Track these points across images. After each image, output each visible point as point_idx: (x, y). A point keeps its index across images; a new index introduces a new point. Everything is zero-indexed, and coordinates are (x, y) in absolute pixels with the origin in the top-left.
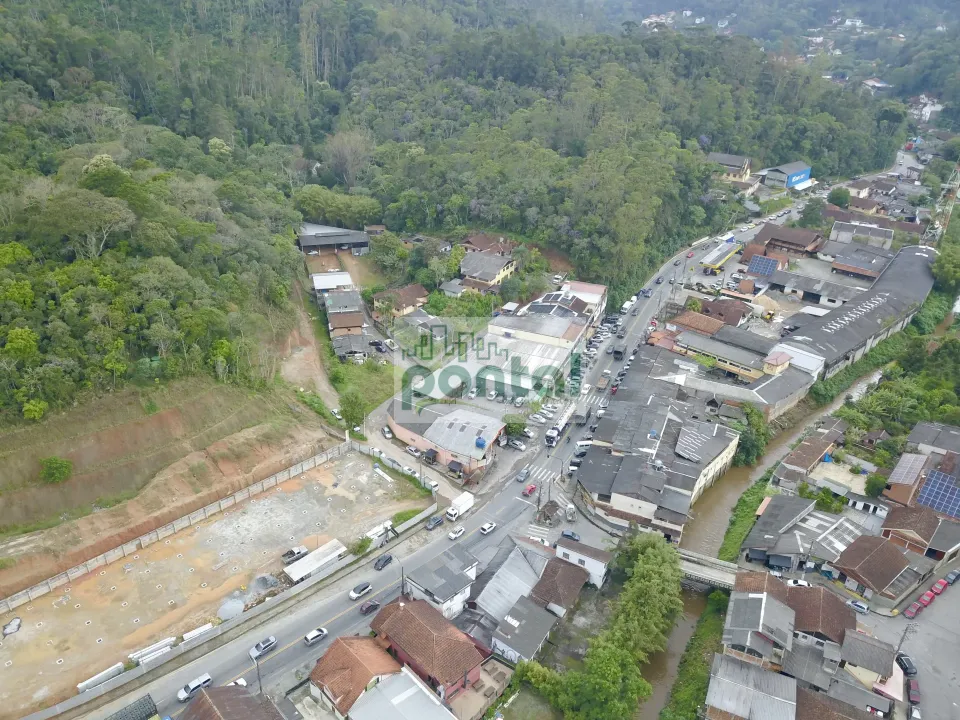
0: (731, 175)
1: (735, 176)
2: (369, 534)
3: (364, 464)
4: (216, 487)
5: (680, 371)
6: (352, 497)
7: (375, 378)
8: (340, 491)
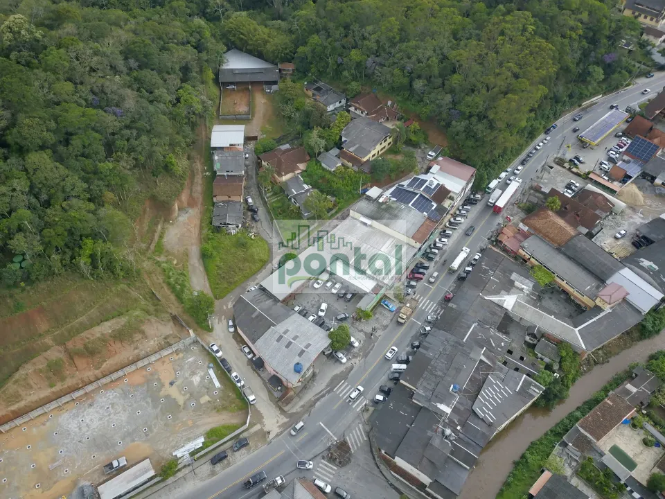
0: (649, 18)
1: (652, 19)
2: (179, 453)
3: (202, 361)
4: (69, 382)
5: (513, 290)
6: (181, 400)
7: (240, 253)
8: (173, 392)
